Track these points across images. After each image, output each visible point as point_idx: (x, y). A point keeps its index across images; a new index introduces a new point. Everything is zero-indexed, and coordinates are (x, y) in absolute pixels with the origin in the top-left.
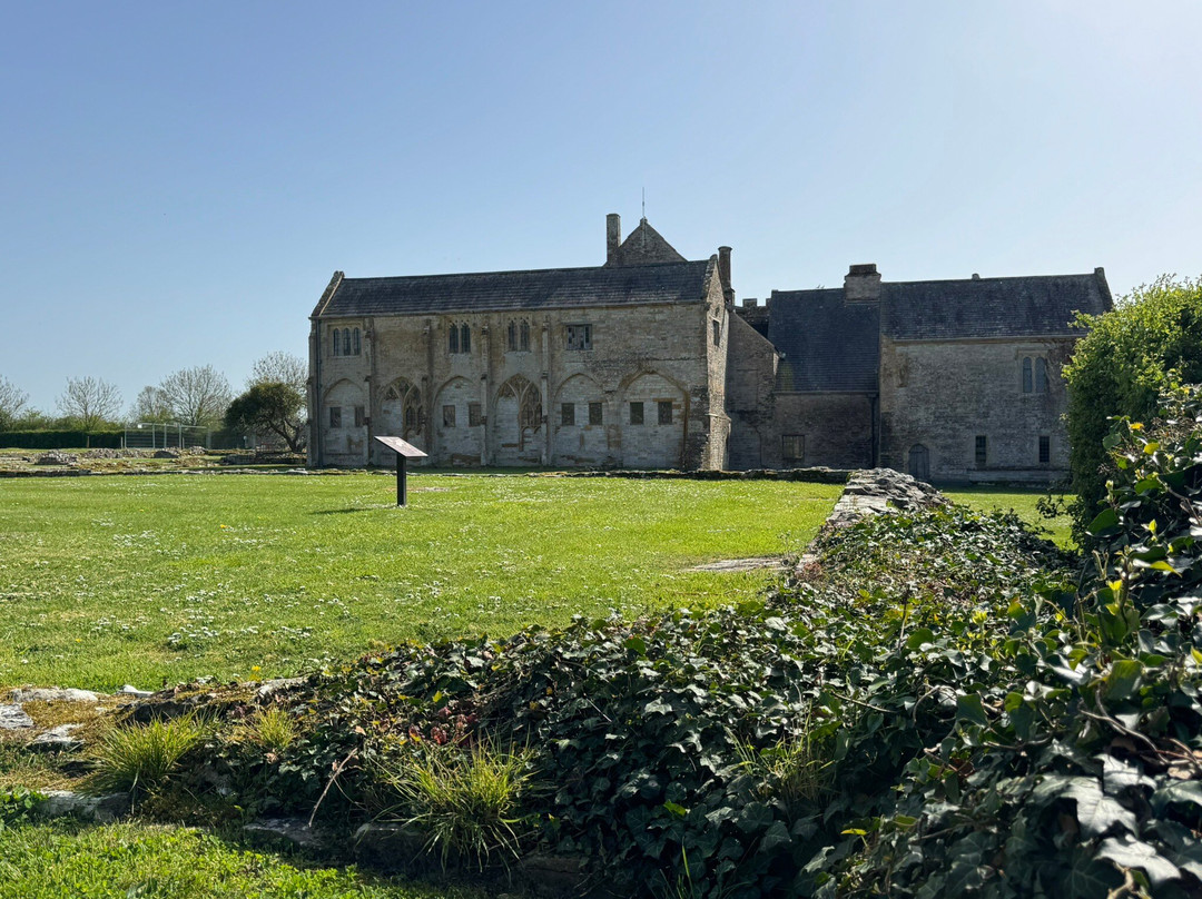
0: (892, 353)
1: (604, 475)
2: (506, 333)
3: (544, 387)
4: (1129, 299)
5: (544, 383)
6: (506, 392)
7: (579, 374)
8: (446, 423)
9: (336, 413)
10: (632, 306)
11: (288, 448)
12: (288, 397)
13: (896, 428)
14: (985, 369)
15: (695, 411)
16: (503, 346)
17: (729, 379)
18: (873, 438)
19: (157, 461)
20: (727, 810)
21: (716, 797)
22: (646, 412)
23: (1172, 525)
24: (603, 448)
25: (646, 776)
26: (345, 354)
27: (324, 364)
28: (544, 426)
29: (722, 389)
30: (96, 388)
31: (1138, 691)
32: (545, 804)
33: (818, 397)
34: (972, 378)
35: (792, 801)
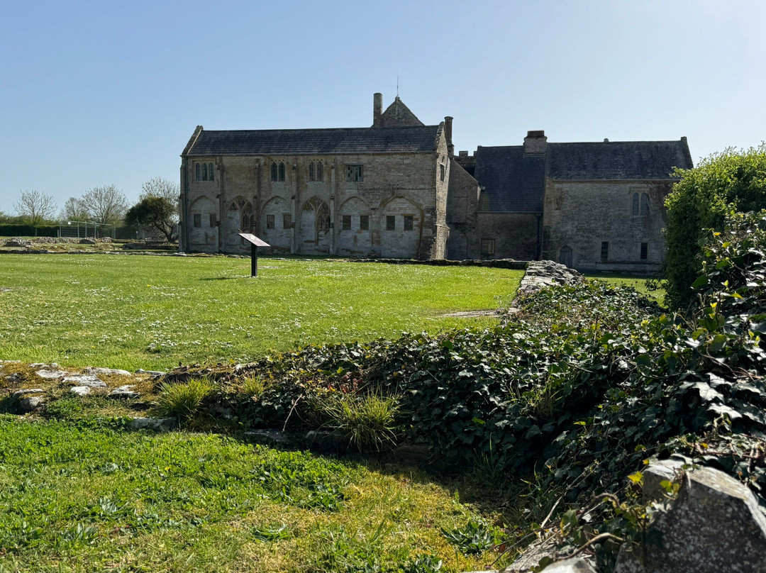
0: (553, 188)
1: (374, 261)
2: (308, 169)
3: (332, 205)
4: (707, 160)
5: (332, 202)
6: (307, 207)
7: (354, 197)
8: (268, 227)
9: (198, 216)
10: (389, 154)
11: (166, 239)
12: (166, 207)
13: (553, 236)
14: (609, 199)
15: (427, 222)
16: (306, 177)
17: (449, 202)
18: (538, 242)
19: (83, 245)
20: (506, 421)
21: (499, 416)
22: (396, 222)
23: (736, 283)
24: (369, 245)
25: (462, 406)
26: (203, 180)
27: (190, 185)
28: (331, 230)
29: (444, 209)
30: (40, 198)
31: (725, 348)
32: (407, 420)
33: (505, 215)
34: (601, 205)
35: (540, 416)
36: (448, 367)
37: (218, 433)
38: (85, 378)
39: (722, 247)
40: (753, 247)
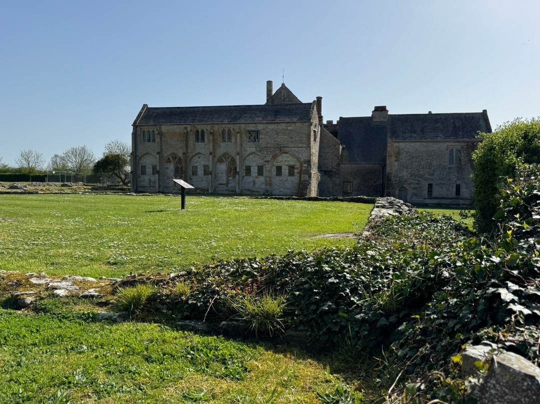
0: (393, 146)
1: (267, 198)
2: (221, 134)
3: (238, 159)
4: (502, 127)
5: (238, 157)
6: (220, 161)
7: (253, 153)
8: (193, 174)
9: (144, 167)
10: (277, 123)
11: (121, 183)
12: (122, 160)
13: (393, 179)
14: (433, 154)
15: (305, 170)
16: (220, 139)
17: (320, 156)
18: (383, 184)
19: (63, 188)
20: (362, 315)
21: (358, 311)
22: (283, 171)
23: (525, 215)
24: (264, 186)
25: (331, 304)
26: (148, 142)
27: (139, 145)
28: (237, 176)
29: (317, 161)
30: (33, 155)
31: (518, 263)
32: (292, 314)
33: (359, 165)
34: (427, 158)
35: (387, 311)
36: (321, 275)
37: (158, 323)
38: (64, 284)
39: (514, 189)
40: (536, 189)
